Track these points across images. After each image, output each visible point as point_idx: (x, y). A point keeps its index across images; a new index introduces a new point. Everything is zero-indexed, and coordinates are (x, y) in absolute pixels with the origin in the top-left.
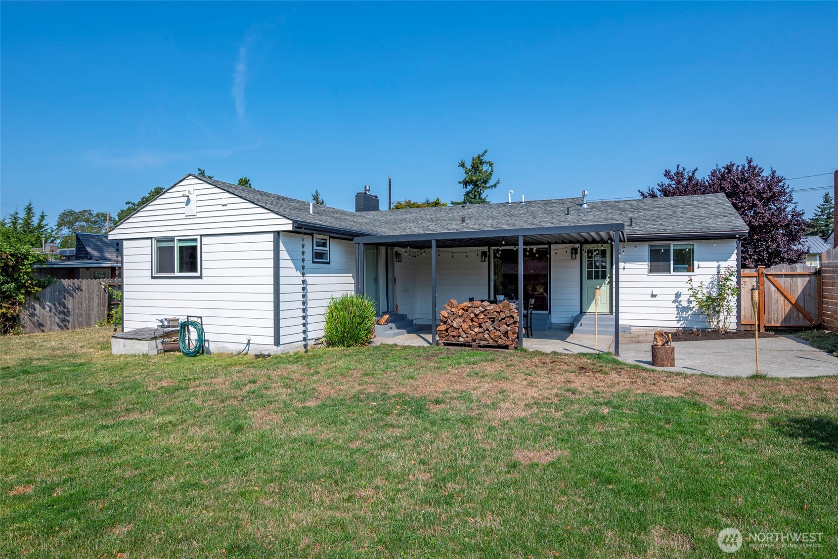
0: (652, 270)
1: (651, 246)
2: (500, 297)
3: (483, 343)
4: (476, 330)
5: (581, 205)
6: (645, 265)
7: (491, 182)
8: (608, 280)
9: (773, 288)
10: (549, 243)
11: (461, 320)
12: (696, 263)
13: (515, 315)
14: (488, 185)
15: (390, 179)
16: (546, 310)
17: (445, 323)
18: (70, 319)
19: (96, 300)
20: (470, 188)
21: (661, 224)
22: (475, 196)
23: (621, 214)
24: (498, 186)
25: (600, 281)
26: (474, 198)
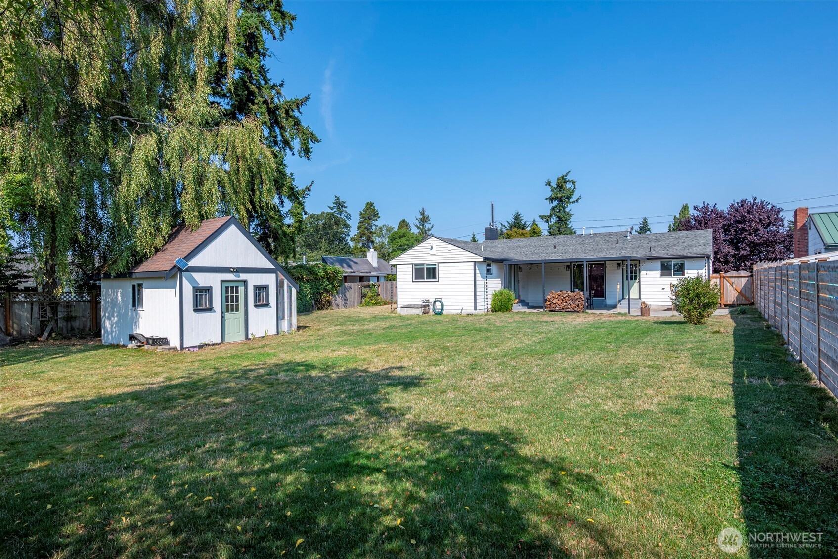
0: (662, 275)
1: (661, 262)
2: (577, 290)
3: (567, 310)
4: (564, 304)
5: (627, 237)
6: (659, 272)
7: (574, 198)
8: (638, 280)
9: (728, 284)
10: (605, 261)
11: (557, 300)
12: (686, 271)
13: (582, 297)
14: (571, 200)
15: (493, 205)
16: (603, 297)
17: (549, 301)
18: (347, 303)
19: (357, 294)
20: (555, 203)
21: (668, 250)
22: (560, 210)
23: (648, 243)
24: (580, 201)
25: (634, 281)
26: (559, 211)
